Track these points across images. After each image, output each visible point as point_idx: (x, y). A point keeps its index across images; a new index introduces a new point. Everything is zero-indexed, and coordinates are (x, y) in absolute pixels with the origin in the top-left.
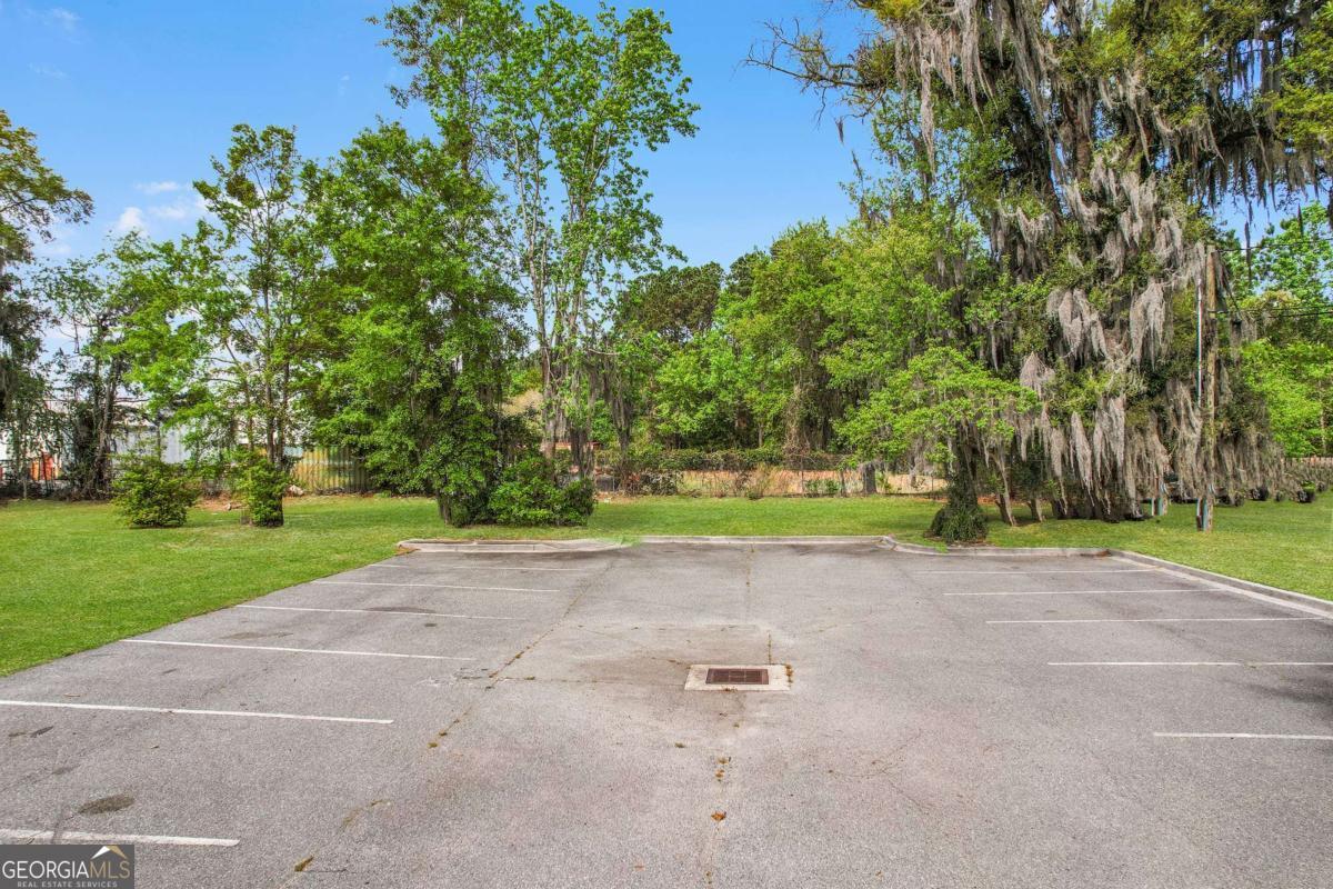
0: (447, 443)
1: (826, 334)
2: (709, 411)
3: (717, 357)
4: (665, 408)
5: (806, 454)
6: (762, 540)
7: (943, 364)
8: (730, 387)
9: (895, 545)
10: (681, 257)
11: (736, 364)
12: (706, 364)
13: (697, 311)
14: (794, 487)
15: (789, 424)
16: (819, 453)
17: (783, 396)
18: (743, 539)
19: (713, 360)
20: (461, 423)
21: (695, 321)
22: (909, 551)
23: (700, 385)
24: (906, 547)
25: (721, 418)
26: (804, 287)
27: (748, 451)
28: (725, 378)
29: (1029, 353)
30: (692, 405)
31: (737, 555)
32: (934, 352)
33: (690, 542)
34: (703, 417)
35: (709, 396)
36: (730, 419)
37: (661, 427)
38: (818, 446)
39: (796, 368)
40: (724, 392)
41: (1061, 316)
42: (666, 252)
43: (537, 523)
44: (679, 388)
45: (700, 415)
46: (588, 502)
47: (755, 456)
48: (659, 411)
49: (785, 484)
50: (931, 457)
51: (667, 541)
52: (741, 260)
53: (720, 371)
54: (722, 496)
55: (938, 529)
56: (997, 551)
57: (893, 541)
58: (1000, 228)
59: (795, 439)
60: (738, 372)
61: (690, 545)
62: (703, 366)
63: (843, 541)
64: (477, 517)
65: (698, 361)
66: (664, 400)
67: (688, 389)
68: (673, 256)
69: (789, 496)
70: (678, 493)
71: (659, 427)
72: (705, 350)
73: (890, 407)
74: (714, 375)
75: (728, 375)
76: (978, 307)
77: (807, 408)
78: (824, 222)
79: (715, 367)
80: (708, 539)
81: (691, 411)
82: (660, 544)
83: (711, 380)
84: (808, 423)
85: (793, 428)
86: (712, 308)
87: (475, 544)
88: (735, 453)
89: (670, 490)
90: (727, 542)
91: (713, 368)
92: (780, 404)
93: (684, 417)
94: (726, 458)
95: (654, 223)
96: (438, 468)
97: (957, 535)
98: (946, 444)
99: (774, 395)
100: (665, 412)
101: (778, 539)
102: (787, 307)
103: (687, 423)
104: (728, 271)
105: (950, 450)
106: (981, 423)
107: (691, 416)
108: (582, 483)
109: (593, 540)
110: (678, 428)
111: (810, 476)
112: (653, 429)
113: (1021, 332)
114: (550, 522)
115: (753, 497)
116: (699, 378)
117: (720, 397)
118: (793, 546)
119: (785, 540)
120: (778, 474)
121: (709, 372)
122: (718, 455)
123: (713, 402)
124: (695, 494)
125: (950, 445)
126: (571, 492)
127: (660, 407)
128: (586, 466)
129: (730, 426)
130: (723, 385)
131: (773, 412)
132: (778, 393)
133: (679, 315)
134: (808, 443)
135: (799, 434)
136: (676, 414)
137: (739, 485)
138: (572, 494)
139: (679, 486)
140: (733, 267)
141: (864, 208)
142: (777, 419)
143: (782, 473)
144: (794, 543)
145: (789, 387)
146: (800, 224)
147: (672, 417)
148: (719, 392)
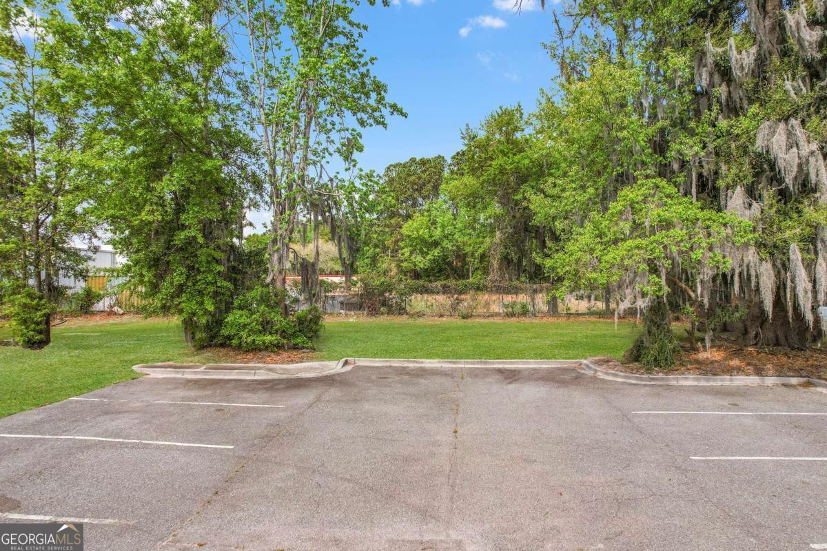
0: (182, 274)
1: (522, 191)
2: (436, 254)
3: (442, 218)
4: (407, 251)
5: (505, 284)
6: (472, 363)
7: (653, 196)
8: (450, 237)
9: (596, 371)
10: (402, 113)
11: (455, 223)
12: (434, 223)
13: (429, 187)
14: (496, 308)
15: (492, 260)
16: (515, 283)
17: (488, 240)
18: (454, 363)
19: (439, 220)
20: (196, 256)
21: (427, 193)
22: (610, 378)
23: (431, 236)
24: (607, 374)
25: (445, 258)
26: (505, 154)
27: (461, 282)
28: (447, 232)
29: (734, 186)
30: (425, 250)
31: (447, 383)
32: (643, 185)
33: (405, 365)
34: (432, 258)
35: (436, 244)
36: (450, 259)
37: (405, 264)
38: (514, 278)
39: (498, 218)
40: (446, 241)
41: (775, 147)
42: (389, 109)
43: (267, 348)
44: (416, 238)
45: (430, 257)
46: (314, 327)
47: (466, 286)
48: (403, 254)
49: (487, 304)
50: (645, 289)
51: (385, 364)
52: (458, 153)
53: (443, 227)
54: (441, 316)
55: (637, 356)
56: (698, 380)
57: (593, 367)
58: (705, 66)
59: (497, 272)
60: (455, 228)
61: (404, 368)
62: (432, 224)
63: (545, 365)
64: (215, 341)
65: (429, 221)
66: (406, 246)
67: (422, 240)
68: (395, 113)
69: (492, 316)
70: (407, 314)
71: (402, 264)
72: (434, 213)
73: (598, 240)
74: (439, 230)
75: (449, 229)
76: (681, 143)
77: (506, 249)
78: (520, 106)
79: (440, 225)
80: (422, 362)
81: (424, 254)
82: (378, 367)
83: (438, 233)
84: (506, 260)
85: (495, 263)
86: (439, 185)
87: (202, 369)
88: (452, 283)
89: (402, 311)
90: (439, 366)
91: (439, 225)
92: (485, 246)
93: (419, 258)
94: (444, 286)
95: (379, 88)
96: (172, 297)
97: (657, 362)
98: (659, 276)
99: (481, 239)
100: (407, 254)
101: (486, 363)
102: (491, 171)
103: (421, 262)
104: (449, 161)
105: (663, 283)
106: (697, 255)
107: (424, 258)
108: (310, 311)
109: (315, 364)
110: (415, 265)
111: (509, 299)
112: (398, 266)
113: (724, 168)
114: (278, 347)
115: (465, 317)
116: (429, 232)
117: (444, 245)
118: (500, 371)
119: (493, 363)
120: (484, 297)
121: (436, 228)
122: (439, 284)
123: (439, 248)
124: (420, 315)
125: (664, 278)
126: (299, 319)
127: (403, 251)
128: (314, 295)
129: (450, 264)
130: (446, 237)
131: (480, 251)
132: (484, 237)
133: (417, 190)
134: (507, 276)
135: (500, 268)
136: (414, 256)
137: (454, 307)
138: (301, 321)
139: (408, 308)
140: (453, 158)
141: (563, 65)
142: (483, 257)
143: (486, 297)
144: (500, 366)
145: (492, 232)
146: (501, 108)
147: (412, 258)
148: (443, 242)
